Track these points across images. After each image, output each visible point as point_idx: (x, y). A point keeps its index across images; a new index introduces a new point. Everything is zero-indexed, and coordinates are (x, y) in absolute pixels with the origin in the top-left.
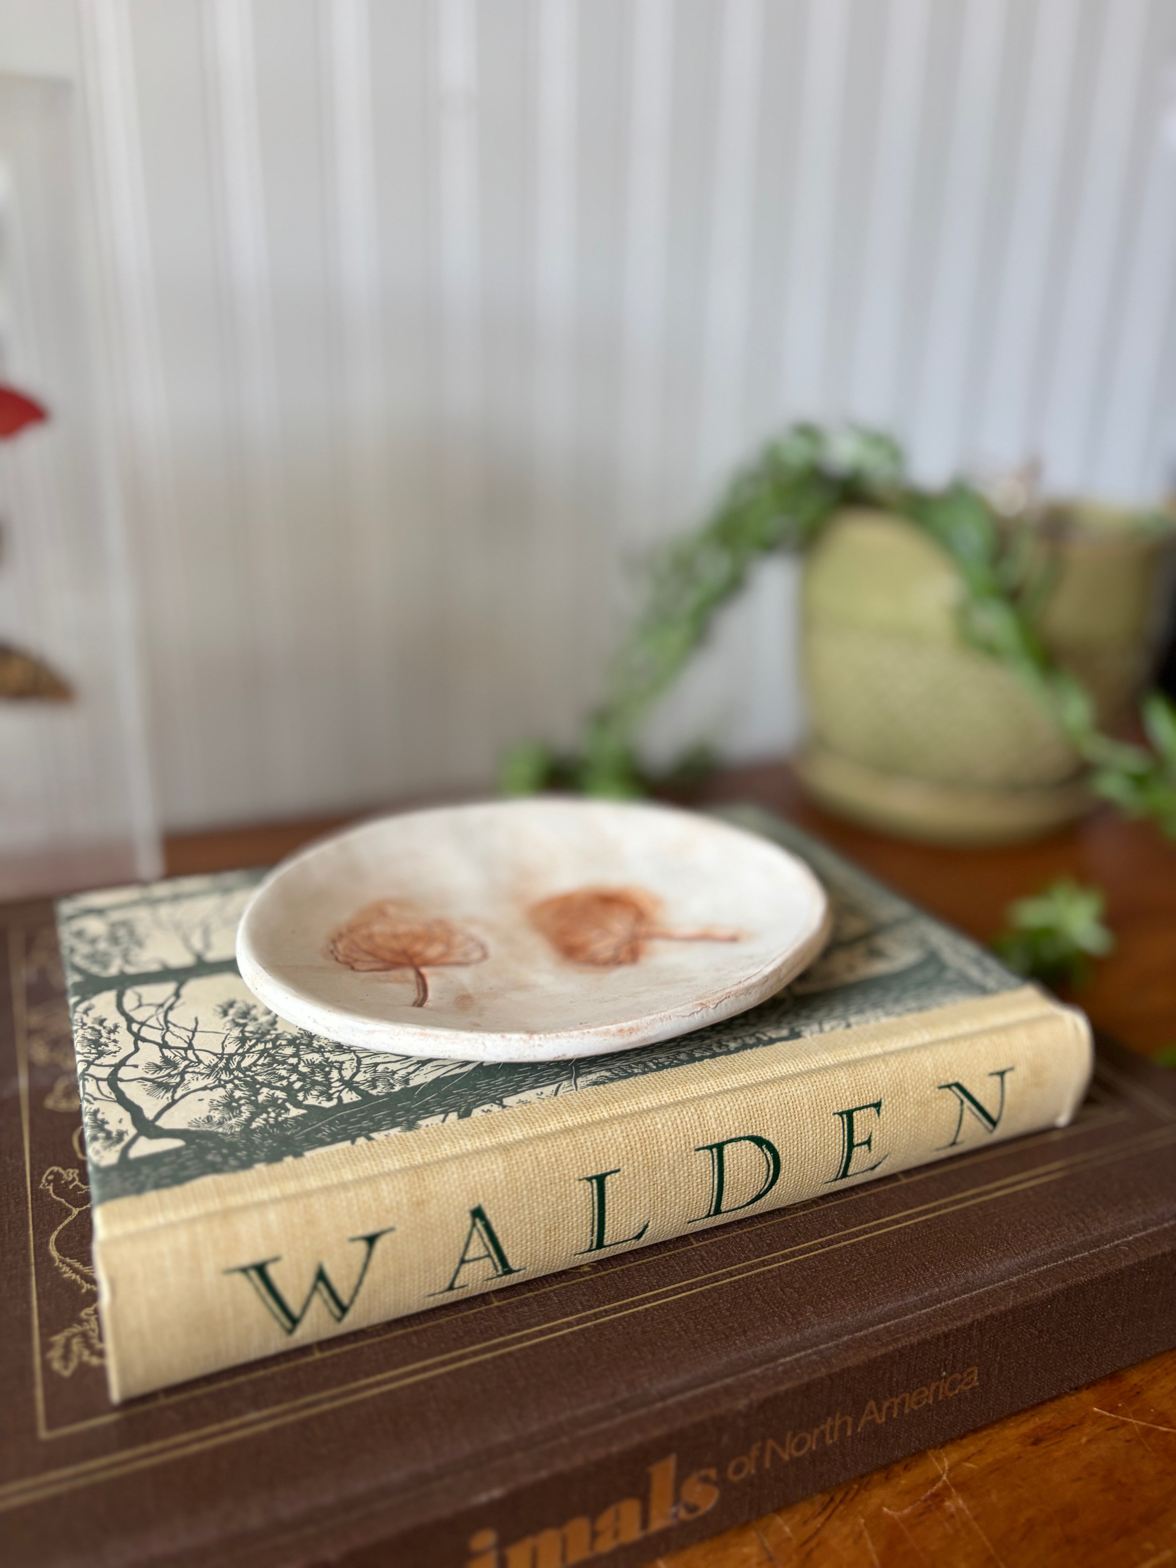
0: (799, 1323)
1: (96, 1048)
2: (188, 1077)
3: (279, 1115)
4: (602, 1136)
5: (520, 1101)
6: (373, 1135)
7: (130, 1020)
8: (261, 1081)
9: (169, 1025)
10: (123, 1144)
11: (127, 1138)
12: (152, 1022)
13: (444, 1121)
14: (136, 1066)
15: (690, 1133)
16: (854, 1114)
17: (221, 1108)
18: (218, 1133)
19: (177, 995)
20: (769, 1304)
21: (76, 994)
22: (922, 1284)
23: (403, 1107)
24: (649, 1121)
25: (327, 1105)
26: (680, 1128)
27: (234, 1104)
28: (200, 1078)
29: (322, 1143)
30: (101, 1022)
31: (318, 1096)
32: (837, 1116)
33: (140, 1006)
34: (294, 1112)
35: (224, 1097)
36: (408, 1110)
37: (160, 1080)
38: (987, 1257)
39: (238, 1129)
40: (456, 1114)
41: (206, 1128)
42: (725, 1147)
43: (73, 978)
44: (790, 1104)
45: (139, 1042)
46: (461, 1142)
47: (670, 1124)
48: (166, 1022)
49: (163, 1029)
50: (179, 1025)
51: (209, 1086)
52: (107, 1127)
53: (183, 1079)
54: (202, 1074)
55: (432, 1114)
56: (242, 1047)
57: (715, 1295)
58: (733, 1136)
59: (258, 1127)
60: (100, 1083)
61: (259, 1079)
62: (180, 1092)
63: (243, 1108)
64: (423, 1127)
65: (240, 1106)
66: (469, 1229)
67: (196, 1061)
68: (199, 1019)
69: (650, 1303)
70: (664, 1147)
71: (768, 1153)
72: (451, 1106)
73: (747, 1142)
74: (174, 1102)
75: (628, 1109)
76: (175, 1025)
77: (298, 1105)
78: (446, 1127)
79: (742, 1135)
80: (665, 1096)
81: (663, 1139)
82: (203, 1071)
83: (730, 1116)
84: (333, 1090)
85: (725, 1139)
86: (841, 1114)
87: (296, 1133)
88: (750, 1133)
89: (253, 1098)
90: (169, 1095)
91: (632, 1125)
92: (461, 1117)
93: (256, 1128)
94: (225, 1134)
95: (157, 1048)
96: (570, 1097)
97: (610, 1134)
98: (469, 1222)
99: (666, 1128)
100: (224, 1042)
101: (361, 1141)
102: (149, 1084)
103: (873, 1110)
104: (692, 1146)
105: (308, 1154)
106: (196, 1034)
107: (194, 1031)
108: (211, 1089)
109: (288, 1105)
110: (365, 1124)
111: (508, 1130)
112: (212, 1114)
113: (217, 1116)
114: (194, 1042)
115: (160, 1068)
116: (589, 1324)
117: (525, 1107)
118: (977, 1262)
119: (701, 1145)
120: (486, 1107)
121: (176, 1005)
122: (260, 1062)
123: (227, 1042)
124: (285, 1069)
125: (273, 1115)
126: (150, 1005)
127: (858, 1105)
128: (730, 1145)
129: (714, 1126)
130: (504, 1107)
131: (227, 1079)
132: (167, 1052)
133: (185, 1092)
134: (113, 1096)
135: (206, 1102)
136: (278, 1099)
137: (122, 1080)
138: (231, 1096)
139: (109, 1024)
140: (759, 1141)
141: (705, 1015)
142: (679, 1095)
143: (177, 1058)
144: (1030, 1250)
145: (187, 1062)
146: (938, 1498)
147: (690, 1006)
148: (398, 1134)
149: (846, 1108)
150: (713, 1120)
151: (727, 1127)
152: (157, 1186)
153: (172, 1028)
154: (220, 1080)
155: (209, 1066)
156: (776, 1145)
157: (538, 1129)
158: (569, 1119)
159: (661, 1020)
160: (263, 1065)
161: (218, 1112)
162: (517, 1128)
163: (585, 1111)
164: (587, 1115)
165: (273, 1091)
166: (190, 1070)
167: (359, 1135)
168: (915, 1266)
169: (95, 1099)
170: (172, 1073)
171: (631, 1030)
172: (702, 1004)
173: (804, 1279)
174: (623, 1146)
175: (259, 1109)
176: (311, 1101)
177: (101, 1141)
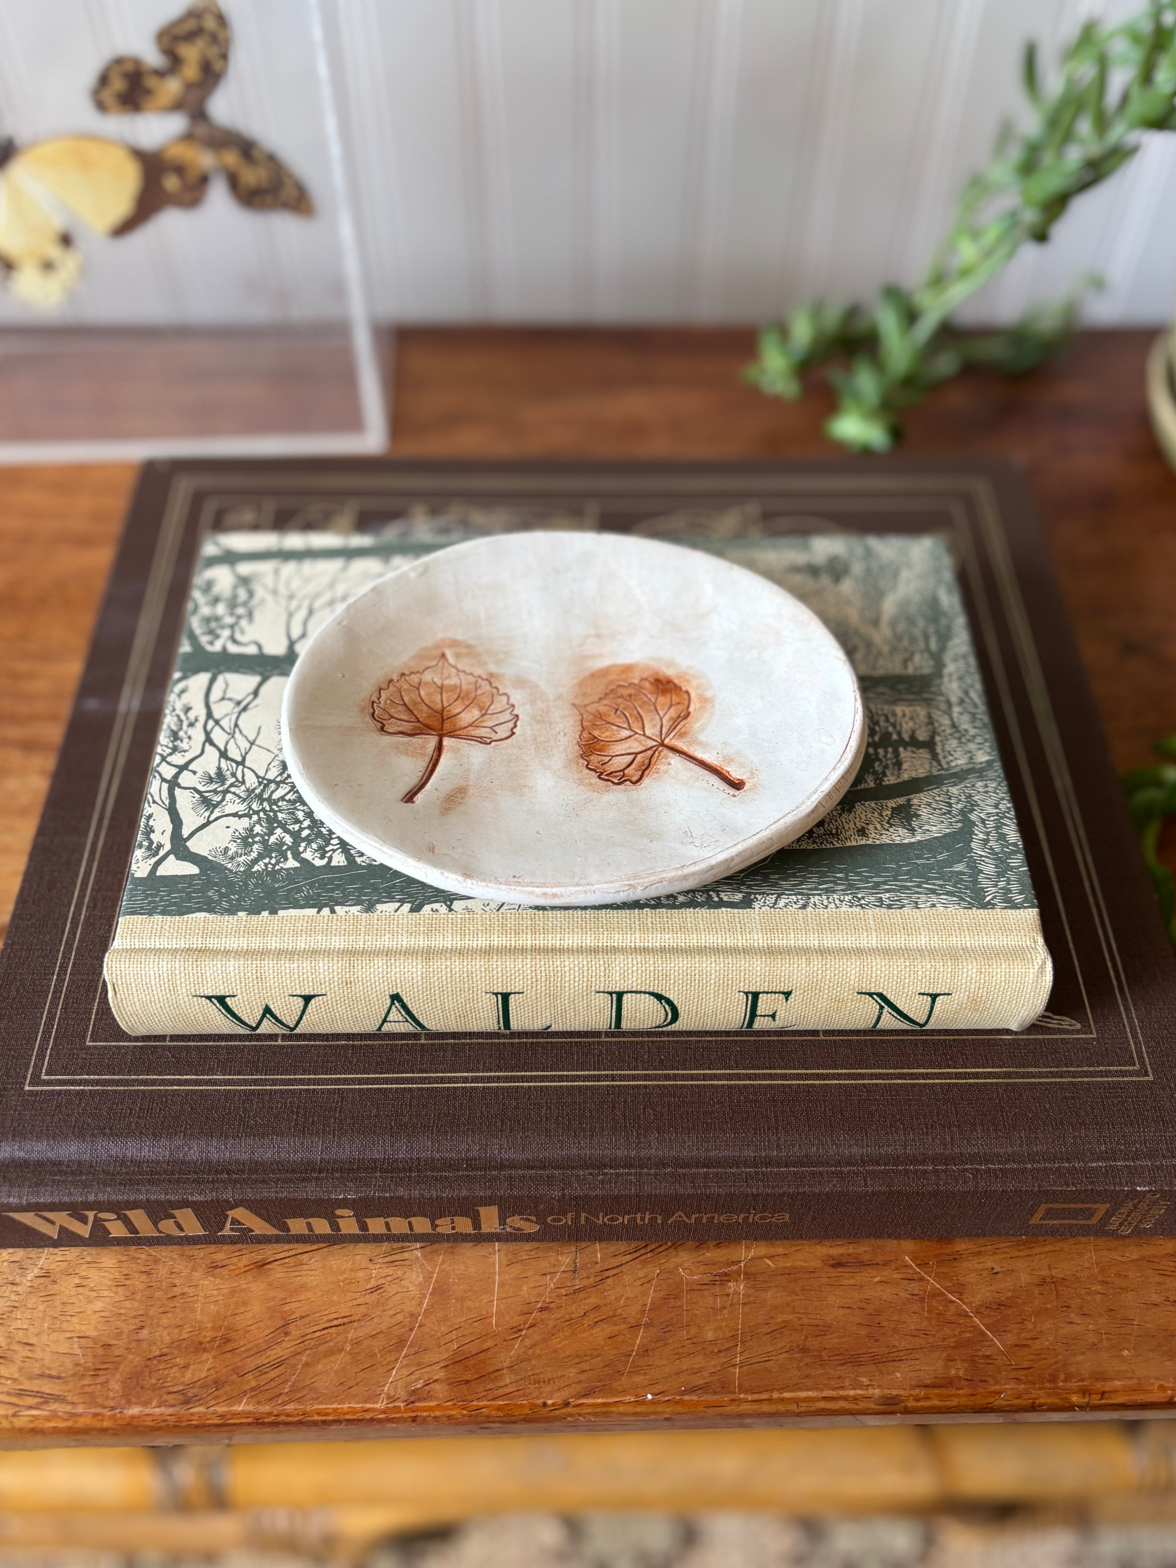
0: (640, 1143)
1: (173, 742)
2: (229, 796)
3: (278, 863)
4: (512, 966)
5: (467, 908)
6: (337, 908)
7: (209, 715)
8: (280, 819)
9: (237, 730)
10: (157, 858)
11: (162, 853)
12: (225, 723)
13: (396, 911)
14: (194, 773)
15: (594, 979)
16: (761, 995)
17: (239, 841)
18: (226, 868)
19: (256, 693)
20: (625, 1118)
21: (181, 670)
22: (765, 1145)
23: (373, 884)
24: (558, 963)
25: (318, 863)
26: (585, 974)
27: (250, 840)
28: (238, 801)
29: (297, 906)
30: (187, 710)
31: (316, 851)
32: (742, 994)
33: (223, 699)
34: (292, 863)
35: (246, 829)
36: (375, 889)
37: (206, 794)
38: (838, 1140)
39: (242, 869)
40: (409, 905)
41: (220, 860)
42: (625, 995)
43: (185, 647)
44: (697, 977)
45: (207, 745)
46: (400, 937)
47: (577, 969)
48: (236, 725)
49: (229, 734)
50: (244, 733)
51: (240, 813)
52: (152, 836)
53: (223, 799)
54: (240, 797)
55: (391, 899)
56: (281, 774)
57: (589, 1094)
58: (634, 989)
59: (258, 871)
60: (163, 783)
61: (280, 816)
62: (216, 813)
63: (255, 846)
64: (378, 912)
65: (254, 842)
66: (388, 1005)
67: (241, 780)
68: (262, 729)
69: (535, 1082)
70: (567, 984)
71: (667, 1006)
72: (411, 896)
73: (647, 995)
74: (209, 823)
75: (550, 942)
76: (241, 732)
77: (297, 856)
78: (396, 918)
79: (643, 989)
80: (589, 938)
81: (567, 979)
82: (241, 795)
83: (635, 974)
84: (330, 847)
85: (626, 990)
86: (746, 993)
87: (283, 887)
88: (651, 990)
89: (266, 838)
90: (207, 814)
91: (542, 963)
92: (412, 910)
93: (256, 872)
94: (231, 871)
95: (217, 754)
96: (509, 916)
97: (520, 966)
98: (389, 1001)
99: (572, 972)
100: (270, 764)
101: (326, 911)
102: (197, 796)
103: (782, 996)
104: (593, 988)
105: (281, 913)
106: (254, 747)
107: (252, 744)
108: (240, 817)
109: (289, 854)
110: (337, 894)
111: (441, 937)
112: (229, 846)
113: (233, 848)
114: (248, 757)
115: (211, 780)
116: (480, 1085)
117: (467, 916)
118: (826, 1141)
119: (602, 990)
120: (436, 906)
121: (251, 706)
122: (287, 798)
123: (271, 766)
124: (303, 811)
125: (273, 861)
126: (230, 699)
127: (766, 989)
128: (629, 995)
129: (618, 979)
130: (451, 910)
131: (256, 809)
132: (224, 764)
133: (220, 814)
134: (167, 802)
135: (231, 830)
136: (284, 844)
137: (180, 787)
138: (251, 830)
139: (192, 715)
140: (659, 997)
141: (631, 894)
142: (601, 941)
143: (228, 772)
144: (883, 1146)
145: (234, 780)
146: (726, 1277)
147: (617, 884)
148: (356, 913)
149: (753, 989)
150: (618, 974)
151: (630, 982)
152: (164, 913)
153: (237, 735)
154: (250, 808)
155: (248, 790)
156: (675, 1002)
157: (467, 942)
158: (496, 939)
159: (585, 892)
160: (289, 801)
161: (235, 844)
162: (450, 936)
163: (513, 936)
164: (513, 939)
165: (284, 834)
166: (233, 789)
167: (326, 905)
168: (768, 1127)
169: (154, 802)
170: (219, 789)
171: (554, 896)
172: (630, 885)
173: (669, 1105)
174: (529, 977)
175: (267, 851)
176: (308, 855)
177: (143, 850)
